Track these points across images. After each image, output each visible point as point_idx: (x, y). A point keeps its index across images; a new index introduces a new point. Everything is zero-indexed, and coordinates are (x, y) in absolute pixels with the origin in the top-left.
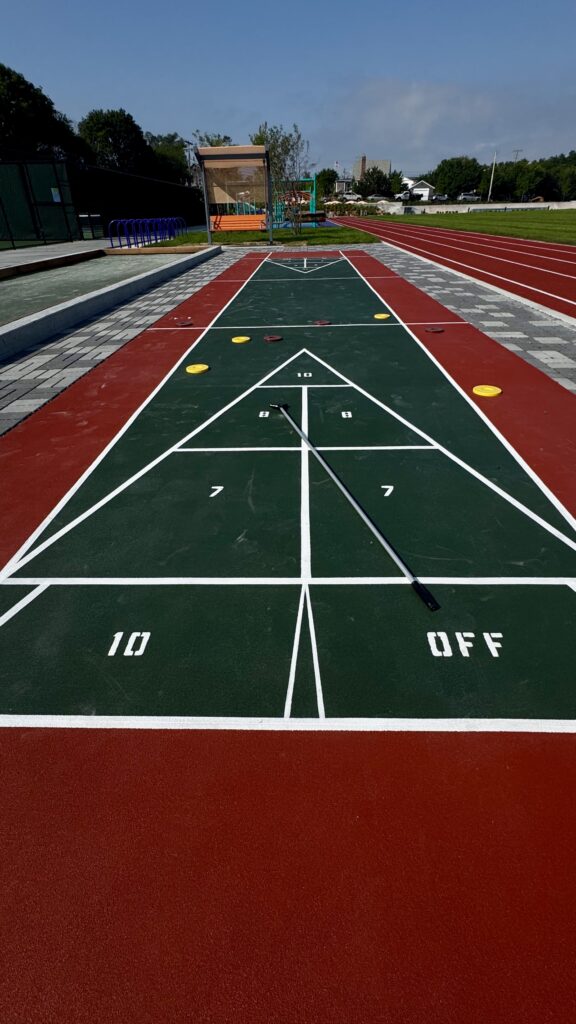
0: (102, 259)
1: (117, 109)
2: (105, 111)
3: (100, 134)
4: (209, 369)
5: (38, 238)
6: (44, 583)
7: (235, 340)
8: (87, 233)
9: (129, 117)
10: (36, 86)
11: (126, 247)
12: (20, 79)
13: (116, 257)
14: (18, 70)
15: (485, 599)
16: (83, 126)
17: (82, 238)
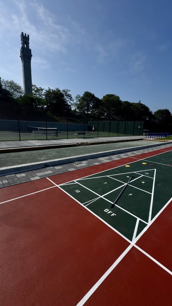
0: (142, 141)
1: (165, 109)
2: (162, 109)
3: (159, 114)
4: (130, 167)
5: (133, 134)
6: (77, 183)
7: (143, 163)
8: (144, 134)
9: (168, 110)
10: (147, 106)
11: (148, 139)
12: (144, 105)
13: (145, 141)
14: (144, 104)
15: (120, 211)
16: (155, 113)
17: (142, 135)
